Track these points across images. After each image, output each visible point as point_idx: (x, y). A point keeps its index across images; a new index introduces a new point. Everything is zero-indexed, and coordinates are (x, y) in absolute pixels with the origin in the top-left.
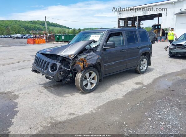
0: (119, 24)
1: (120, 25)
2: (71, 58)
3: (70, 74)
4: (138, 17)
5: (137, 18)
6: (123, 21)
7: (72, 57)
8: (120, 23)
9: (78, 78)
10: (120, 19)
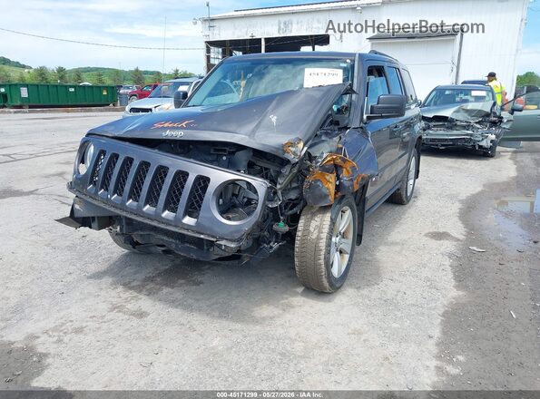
0: (208, 58)
1: (212, 61)
2: (290, 157)
3: (281, 224)
4: (265, 39)
5: (263, 42)
6: (220, 50)
7: (294, 153)
8: (212, 55)
9: (314, 236)
10: (211, 44)
